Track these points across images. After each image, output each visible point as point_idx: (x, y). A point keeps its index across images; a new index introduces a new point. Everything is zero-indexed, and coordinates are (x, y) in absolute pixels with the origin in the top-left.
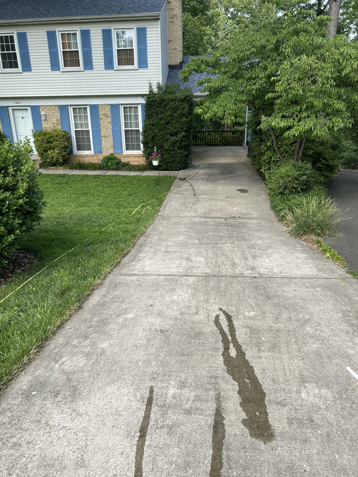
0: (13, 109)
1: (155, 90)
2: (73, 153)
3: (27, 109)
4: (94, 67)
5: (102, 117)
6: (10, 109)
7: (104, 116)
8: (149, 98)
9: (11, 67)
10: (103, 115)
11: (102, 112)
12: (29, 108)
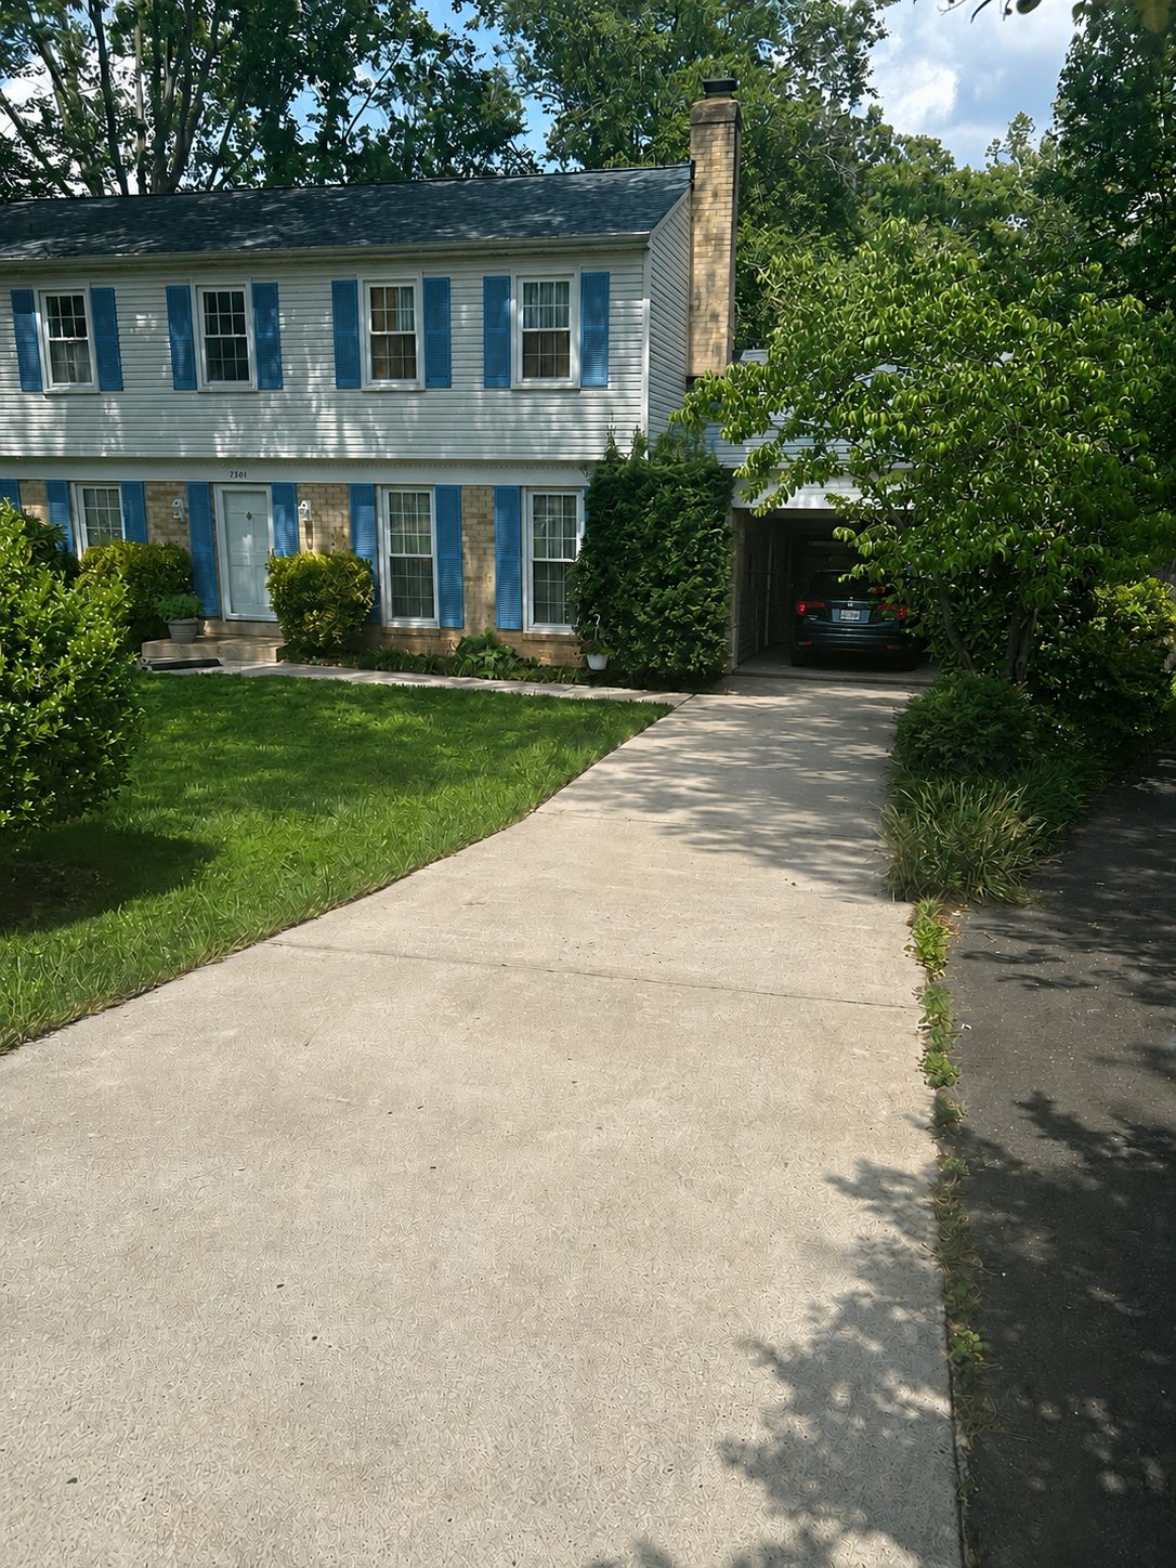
0: (224, 492)
1: (626, 450)
2: (380, 623)
3: (264, 493)
4: (454, 379)
5: (468, 522)
6: (218, 493)
7: (475, 521)
8: (601, 472)
9: (230, 377)
10: (473, 516)
11: (468, 509)
12: (269, 490)
